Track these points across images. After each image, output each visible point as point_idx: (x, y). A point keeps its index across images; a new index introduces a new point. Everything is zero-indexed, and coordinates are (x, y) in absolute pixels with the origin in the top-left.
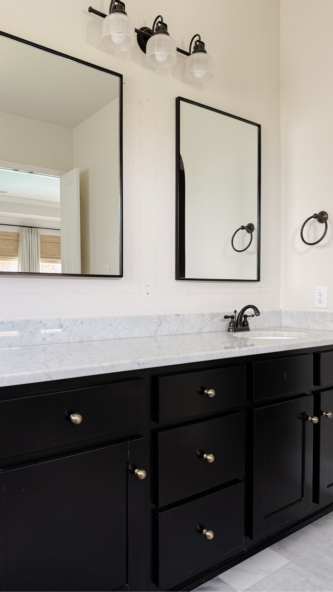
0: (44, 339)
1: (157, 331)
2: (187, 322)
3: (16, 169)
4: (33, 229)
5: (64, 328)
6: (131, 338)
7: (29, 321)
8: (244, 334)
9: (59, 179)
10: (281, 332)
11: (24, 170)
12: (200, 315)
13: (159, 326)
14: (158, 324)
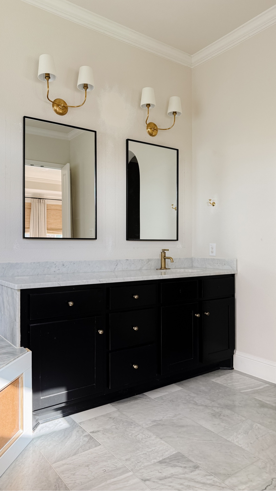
0: (55, 271)
1: (115, 268)
2: (133, 264)
3: (32, 164)
4: (41, 200)
5: (65, 266)
6: (100, 272)
7: (47, 262)
8: (166, 271)
9: (61, 170)
10: (188, 270)
11: (37, 165)
12: (141, 259)
13: (116, 266)
14: (116, 265)
